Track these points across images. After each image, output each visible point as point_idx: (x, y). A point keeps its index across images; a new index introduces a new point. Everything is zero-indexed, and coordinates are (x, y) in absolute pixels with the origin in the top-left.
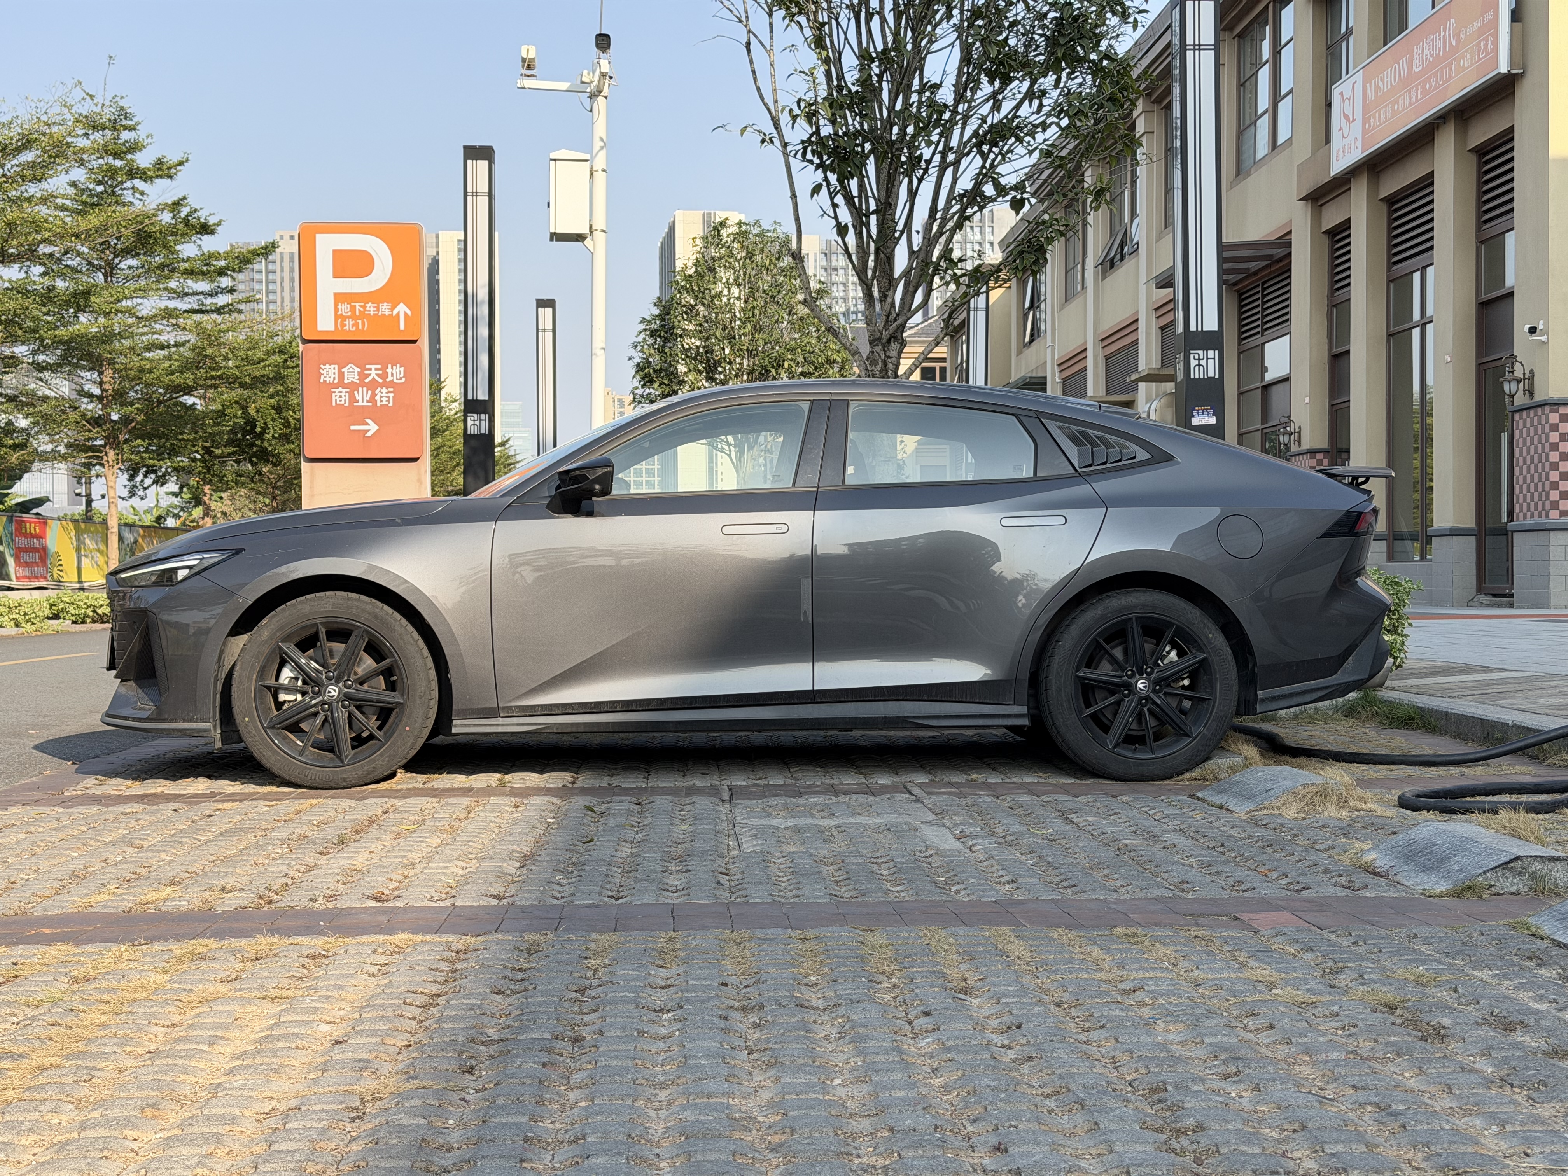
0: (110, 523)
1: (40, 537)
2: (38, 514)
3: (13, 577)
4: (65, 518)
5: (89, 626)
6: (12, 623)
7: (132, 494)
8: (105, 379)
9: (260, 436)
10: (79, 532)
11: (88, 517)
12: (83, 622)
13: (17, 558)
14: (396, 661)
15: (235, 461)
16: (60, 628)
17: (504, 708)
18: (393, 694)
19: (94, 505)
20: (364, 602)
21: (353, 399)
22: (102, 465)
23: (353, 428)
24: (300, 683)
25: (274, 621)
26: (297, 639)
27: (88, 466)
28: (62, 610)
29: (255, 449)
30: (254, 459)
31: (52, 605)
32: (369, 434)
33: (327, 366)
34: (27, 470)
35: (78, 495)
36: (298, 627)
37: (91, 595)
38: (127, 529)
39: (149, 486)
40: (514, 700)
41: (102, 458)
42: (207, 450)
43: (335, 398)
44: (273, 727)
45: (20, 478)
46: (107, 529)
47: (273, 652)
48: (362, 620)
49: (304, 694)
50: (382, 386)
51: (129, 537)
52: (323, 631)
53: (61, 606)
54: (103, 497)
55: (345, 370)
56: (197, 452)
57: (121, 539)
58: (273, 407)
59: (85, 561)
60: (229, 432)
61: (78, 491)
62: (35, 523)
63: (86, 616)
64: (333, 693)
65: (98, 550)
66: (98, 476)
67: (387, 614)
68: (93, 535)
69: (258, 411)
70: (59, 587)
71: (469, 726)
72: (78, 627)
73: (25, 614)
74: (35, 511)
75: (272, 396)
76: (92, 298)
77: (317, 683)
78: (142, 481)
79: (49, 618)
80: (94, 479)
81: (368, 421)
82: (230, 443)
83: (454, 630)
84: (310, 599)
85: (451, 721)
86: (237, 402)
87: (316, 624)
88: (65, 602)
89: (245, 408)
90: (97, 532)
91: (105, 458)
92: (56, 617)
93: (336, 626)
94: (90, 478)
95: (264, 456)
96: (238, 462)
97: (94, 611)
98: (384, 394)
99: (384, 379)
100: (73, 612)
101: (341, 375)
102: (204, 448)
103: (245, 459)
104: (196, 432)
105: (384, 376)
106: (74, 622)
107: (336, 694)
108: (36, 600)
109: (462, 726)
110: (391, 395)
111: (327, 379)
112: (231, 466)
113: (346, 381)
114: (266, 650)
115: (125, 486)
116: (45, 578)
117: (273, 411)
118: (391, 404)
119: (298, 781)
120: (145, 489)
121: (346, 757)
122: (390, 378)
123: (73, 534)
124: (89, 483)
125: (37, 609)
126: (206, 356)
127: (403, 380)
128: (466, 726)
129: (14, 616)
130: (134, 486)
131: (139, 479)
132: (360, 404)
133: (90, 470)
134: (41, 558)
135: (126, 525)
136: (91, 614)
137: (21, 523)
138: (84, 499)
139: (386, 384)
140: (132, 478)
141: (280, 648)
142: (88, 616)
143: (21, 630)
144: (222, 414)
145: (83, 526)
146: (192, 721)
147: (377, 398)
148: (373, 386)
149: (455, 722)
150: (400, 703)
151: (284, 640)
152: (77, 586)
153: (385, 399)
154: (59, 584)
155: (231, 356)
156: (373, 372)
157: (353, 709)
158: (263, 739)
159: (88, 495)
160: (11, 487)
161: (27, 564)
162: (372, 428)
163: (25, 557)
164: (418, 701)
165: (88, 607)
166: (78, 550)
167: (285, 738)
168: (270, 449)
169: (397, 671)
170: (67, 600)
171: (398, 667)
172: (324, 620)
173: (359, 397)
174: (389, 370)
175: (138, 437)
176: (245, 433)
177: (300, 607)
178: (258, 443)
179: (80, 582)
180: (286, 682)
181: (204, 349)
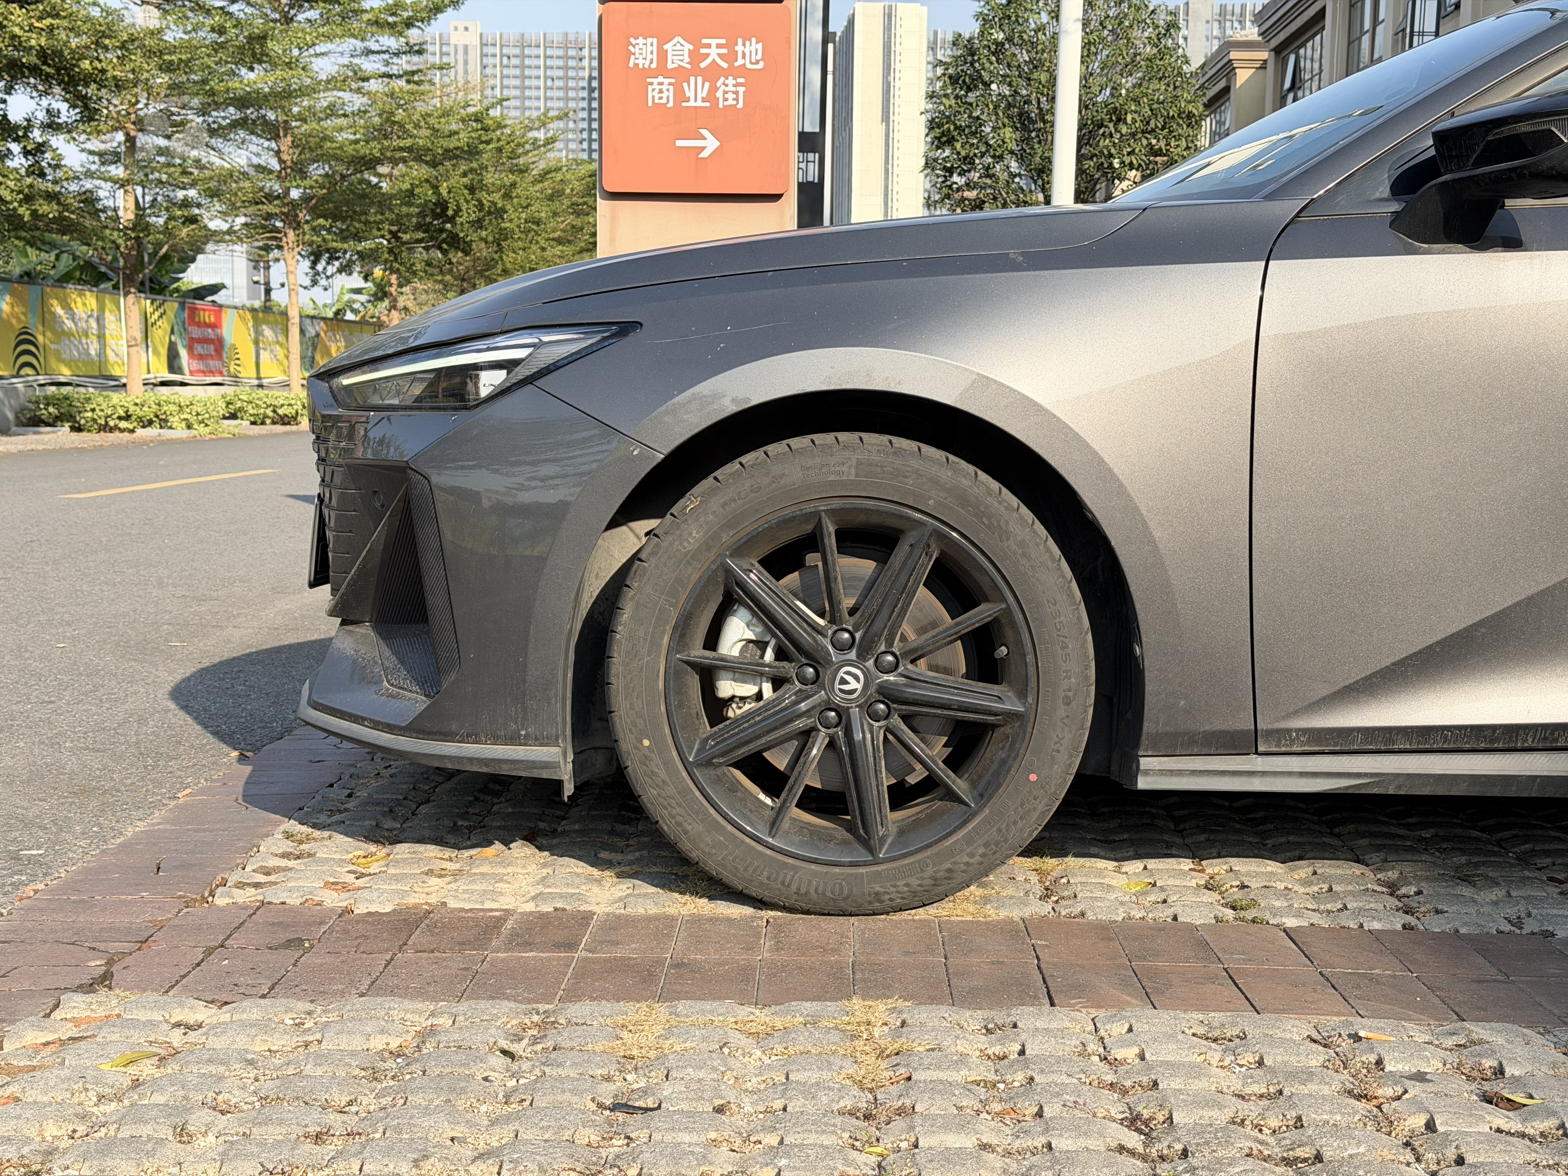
0: (290, 313)
1: (215, 326)
2: (213, 301)
3: (186, 371)
4: (243, 307)
5: (269, 428)
6: (183, 424)
7: (315, 282)
8: (282, 149)
9: (451, 220)
10: (257, 323)
11: (267, 308)
12: (263, 423)
13: (190, 349)
14: (1008, 611)
15: (423, 248)
16: (237, 431)
17: (1271, 734)
18: (995, 689)
19: (274, 295)
20: (930, 459)
21: (680, 96)
22: (280, 247)
23: (679, 143)
24: (769, 656)
25: (715, 504)
26: (766, 549)
27: (267, 249)
28: (240, 409)
29: (444, 236)
30: (445, 246)
31: (229, 403)
32: (704, 154)
33: (641, 40)
34: (200, 251)
35: (257, 283)
36: (773, 519)
37: (271, 393)
38: (308, 321)
39: (332, 276)
40: (1297, 713)
41: (281, 239)
42: (394, 235)
43: (653, 94)
44: (708, 763)
45: (193, 260)
46: (288, 320)
47: (708, 581)
48: (930, 506)
49: (778, 683)
50: (727, 74)
51: (311, 331)
52: (830, 528)
53: (239, 404)
54: (283, 285)
55: (668, 47)
56: (383, 237)
57: (302, 332)
58: (466, 187)
59: (264, 355)
60: (419, 215)
61: (256, 279)
62: (210, 310)
63: (266, 416)
64: (853, 685)
65: (278, 342)
66: (277, 260)
67: (989, 492)
68: (272, 325)
69: (449, 192)
70: (236, 383)
71: (1180, 773)
72: (257, 430)
73: (198, 414)
74: (210, 298)
75: (465, 175)
76: (270, 44)
77: (816, 660)
78: (325, 268)
79: (225, 418)
80: (271, 263)
81: (704, 132)
82: (418, 227)
83: (1157, 534)
84: (802, 451)
85: (1136, 759)
86: (427, 181)
87: (817, 514)
88: (242, 401)
89: (435, 188)
90: (276, 322)
91: (284, 239)
92: (233, 416)
93: (862, 518)
94: (268, 262)
95: (455, 242)
96: (427, 249)
97: (274, 411)
98: (731, 88)
99: (731, 65)
100: (251, 411)
101: (662, 55)
102: (390, 232)
103: (433, 246)
104: (382, 214)
105: (730, 57)
106: (253, 423)
107: (859, 686)
108: (210, 398)
109: (1163, 773)
110: (741, 90)
111: (640, 62)
112: (420, 254)
113: (670, 66)
114: (694, 575)
115: (307, 274)
116: (221, 373)
117: (466, 192)
118: (740, 106)
119: (766, 895)
120: (328, 277)
121: (882, 840)
122: (740, 62)
123: (251, 324)
124: (267, 268)
125: (211, 408)
126: (394, 122)
127: (761, 65)
128: (1172, 773)
129: (185, 416)
130: (318, 274)
131: (320, 267)
132: (692, 103)
133: (268, 253)
134: (216, 350)
135: (308, 316)
136: (271, 414)
137: (193, 311)
138: (263, 287)
139: (734, 72)
140: (314, 263)
141: (728, 571)
142: (268, 417)
143: (193, 432)
144: (411, 193)
145: (261, 315)
146: (513, 739)
147: (719, 94)
148: (712, 74)
149: (1145, 763)
150: (1017, 716)
151: (739, 551)
152: (256, 382)
153: (731, 96)
154: (236, 381)
155: (422, 124)
156: (714, 52)
157: (896, 721)
158: (684, 792)
159: (267, 284)
160: (184, 271)
161: (201, 357)
162: (710, 144)
163: (199, 349)
164: (1061, 711)
165: (268, 406)
166: (256, 342)
167: (734, 788)
168: (462, 235)
169: (1009, 634)
170: (245, 398)
171: (1013, 623)
172: (836, 504)
173: (690, 93)
174: (739, 48)
175: (319, 217)
176: (436, 216)
177: (777, 470)
178: (448, 226)
179: (259, 378)
180: (735, 652)
181: (392, 114)
